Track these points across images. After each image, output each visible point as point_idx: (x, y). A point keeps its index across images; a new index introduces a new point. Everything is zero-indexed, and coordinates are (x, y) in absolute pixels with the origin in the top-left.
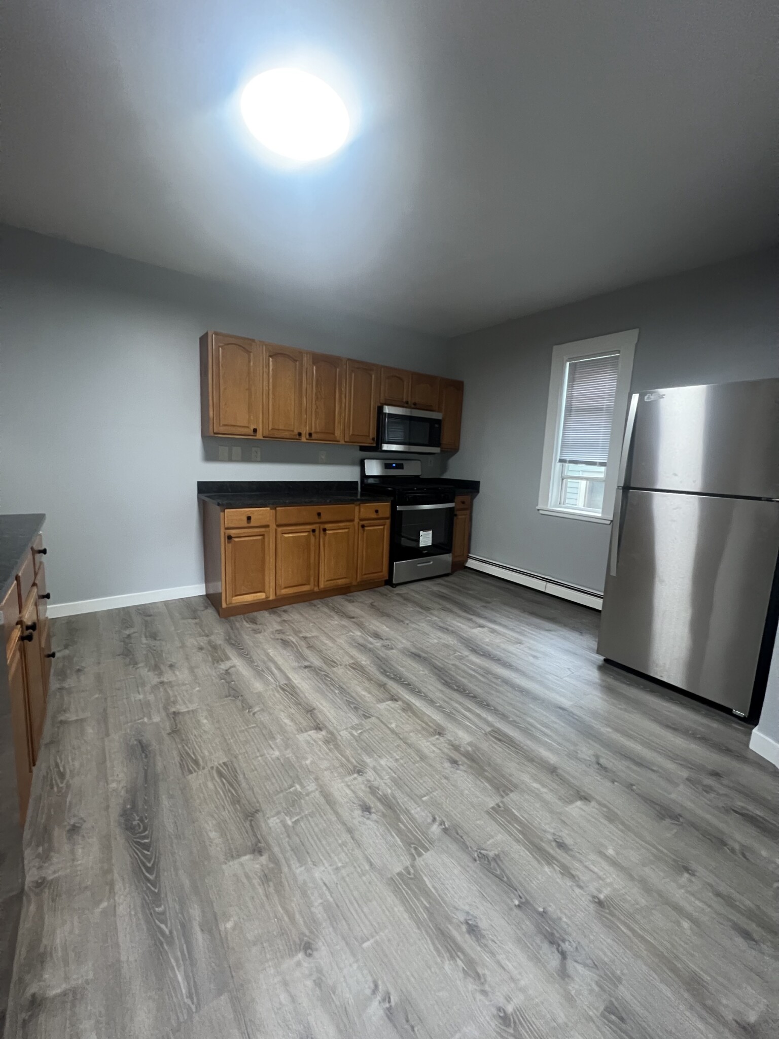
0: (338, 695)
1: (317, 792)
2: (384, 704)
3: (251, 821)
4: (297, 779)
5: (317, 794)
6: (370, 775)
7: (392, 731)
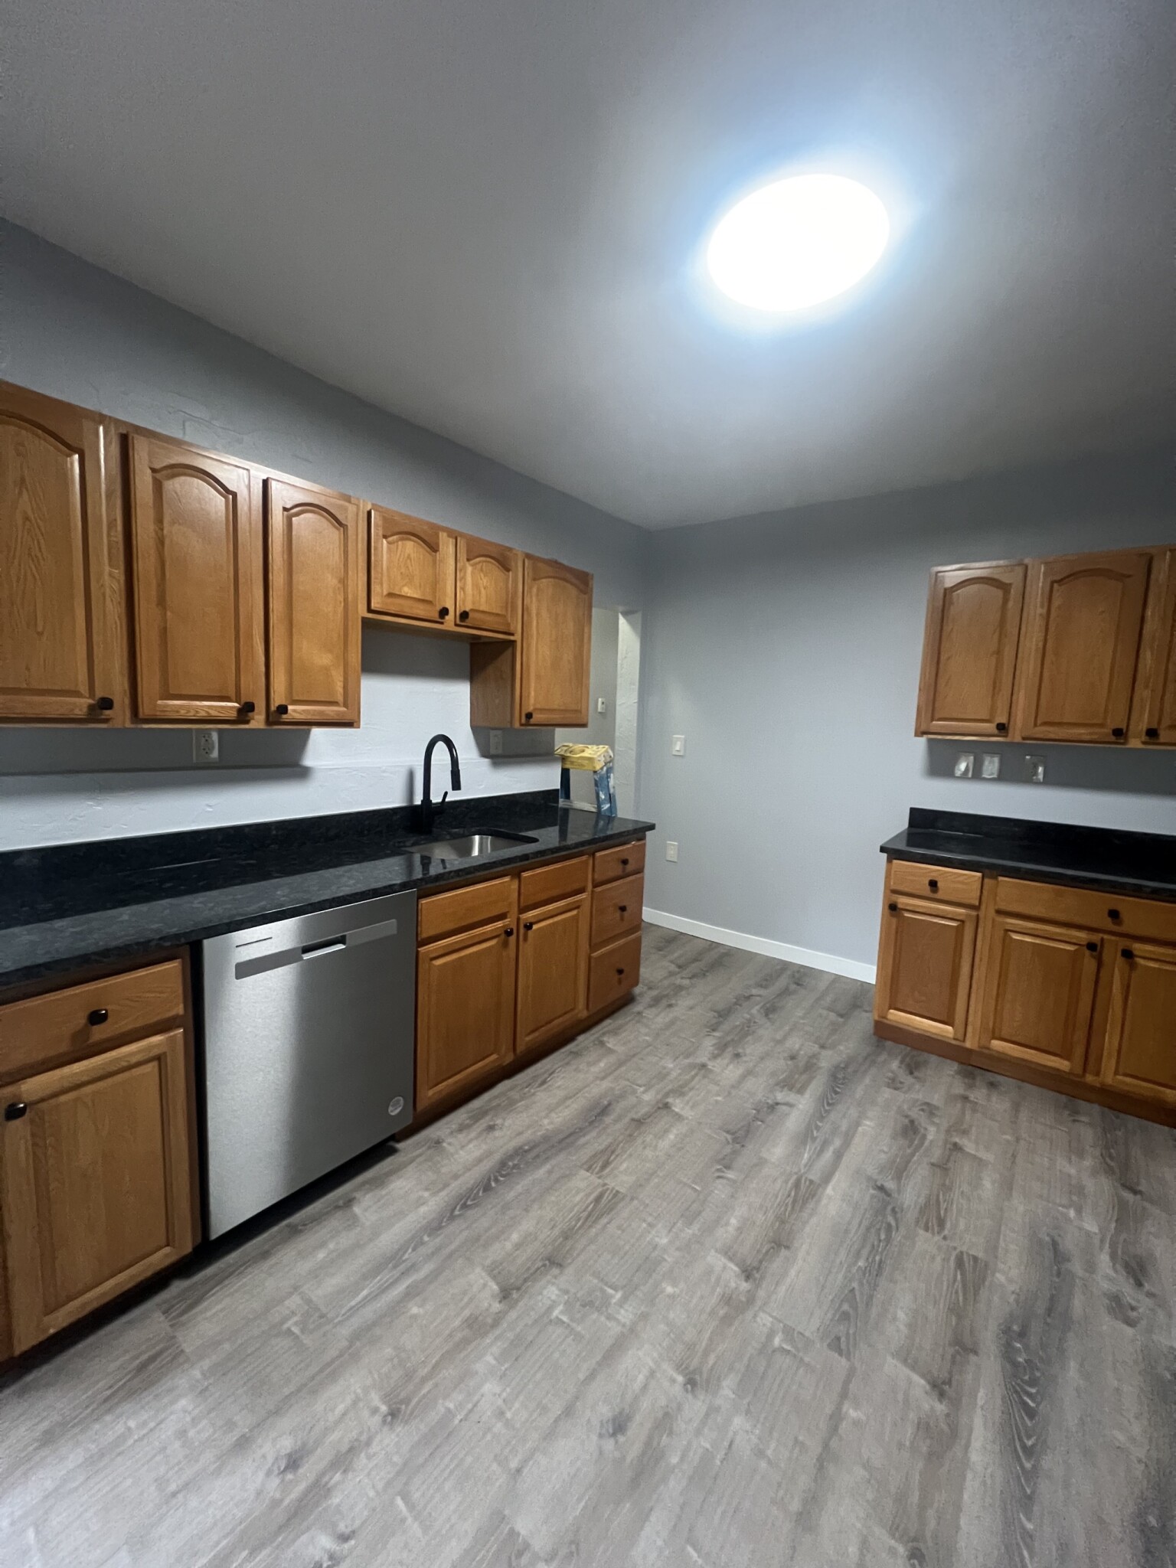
0: (854, 1270)
1: (619, 1329)
2: (907, 1371)
3: (544, 1265)
4: (629, 1290)
5: (615, 1329)
6: (695, 1407)
7: (836, 1418)
